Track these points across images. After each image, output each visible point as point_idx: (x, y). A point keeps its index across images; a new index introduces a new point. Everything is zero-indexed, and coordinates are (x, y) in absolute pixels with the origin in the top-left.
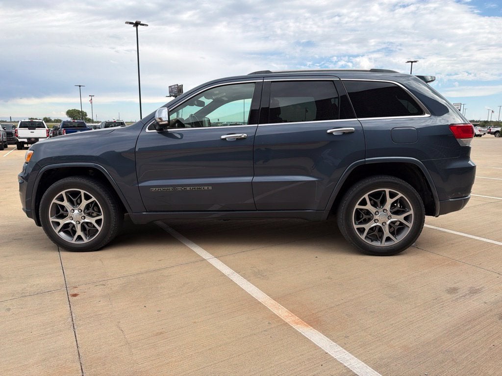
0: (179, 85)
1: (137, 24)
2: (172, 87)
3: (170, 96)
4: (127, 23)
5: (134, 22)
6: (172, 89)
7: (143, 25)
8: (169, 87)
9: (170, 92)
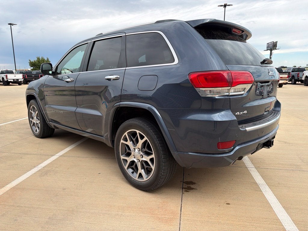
0: (274, 42)
1: (225, 6)
2: (269, 44)
3: (267, 50)
4: (219, 6)
5: (223, 5)
6: (269, 45)
7: (229, 5)
8: (267, 44)
9: (267, 47)
